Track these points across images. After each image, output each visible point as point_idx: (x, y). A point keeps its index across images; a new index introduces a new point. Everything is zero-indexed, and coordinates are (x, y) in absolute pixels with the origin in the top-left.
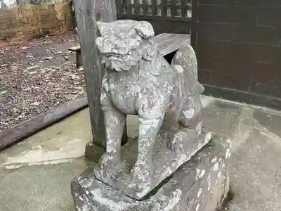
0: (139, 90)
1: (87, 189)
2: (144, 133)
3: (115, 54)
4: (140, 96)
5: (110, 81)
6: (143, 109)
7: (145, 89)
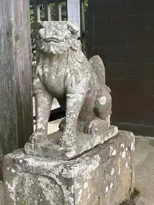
0: (68, 71)
1: (21, 159)
2: (72, 105)
3: (54, 38)
4: (69, 75)
5: (45, 66)
6: (71, 85)
7: (72, 71)
